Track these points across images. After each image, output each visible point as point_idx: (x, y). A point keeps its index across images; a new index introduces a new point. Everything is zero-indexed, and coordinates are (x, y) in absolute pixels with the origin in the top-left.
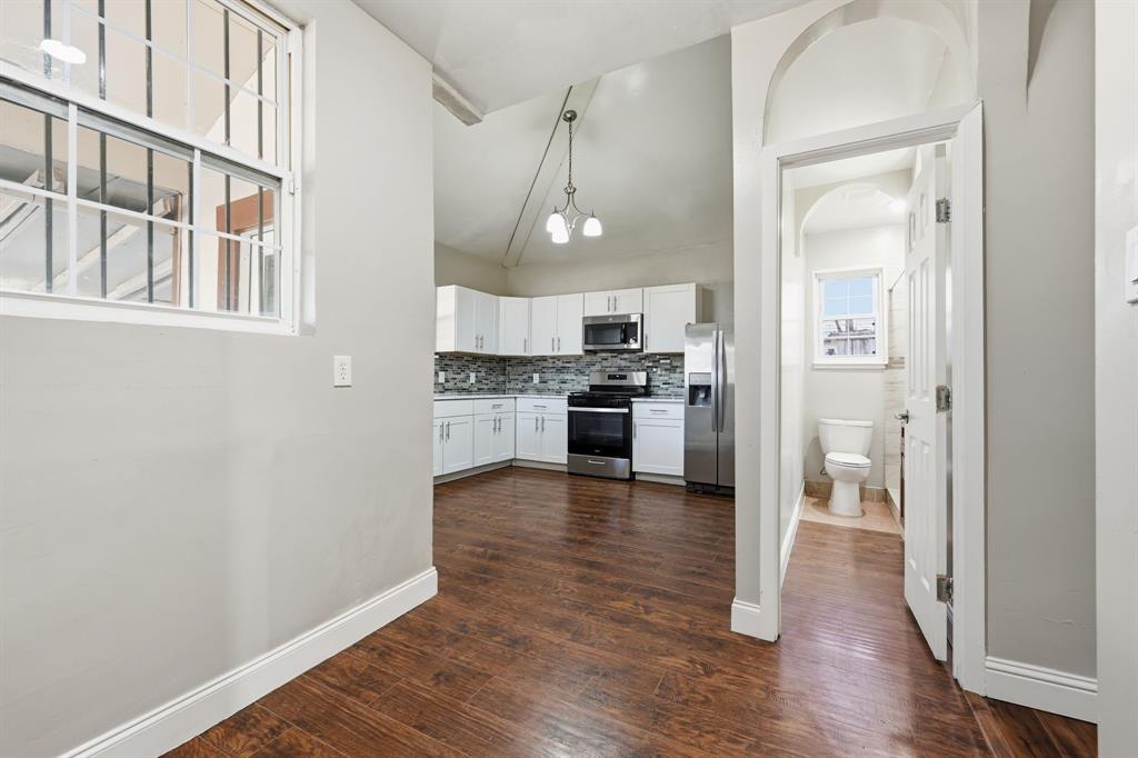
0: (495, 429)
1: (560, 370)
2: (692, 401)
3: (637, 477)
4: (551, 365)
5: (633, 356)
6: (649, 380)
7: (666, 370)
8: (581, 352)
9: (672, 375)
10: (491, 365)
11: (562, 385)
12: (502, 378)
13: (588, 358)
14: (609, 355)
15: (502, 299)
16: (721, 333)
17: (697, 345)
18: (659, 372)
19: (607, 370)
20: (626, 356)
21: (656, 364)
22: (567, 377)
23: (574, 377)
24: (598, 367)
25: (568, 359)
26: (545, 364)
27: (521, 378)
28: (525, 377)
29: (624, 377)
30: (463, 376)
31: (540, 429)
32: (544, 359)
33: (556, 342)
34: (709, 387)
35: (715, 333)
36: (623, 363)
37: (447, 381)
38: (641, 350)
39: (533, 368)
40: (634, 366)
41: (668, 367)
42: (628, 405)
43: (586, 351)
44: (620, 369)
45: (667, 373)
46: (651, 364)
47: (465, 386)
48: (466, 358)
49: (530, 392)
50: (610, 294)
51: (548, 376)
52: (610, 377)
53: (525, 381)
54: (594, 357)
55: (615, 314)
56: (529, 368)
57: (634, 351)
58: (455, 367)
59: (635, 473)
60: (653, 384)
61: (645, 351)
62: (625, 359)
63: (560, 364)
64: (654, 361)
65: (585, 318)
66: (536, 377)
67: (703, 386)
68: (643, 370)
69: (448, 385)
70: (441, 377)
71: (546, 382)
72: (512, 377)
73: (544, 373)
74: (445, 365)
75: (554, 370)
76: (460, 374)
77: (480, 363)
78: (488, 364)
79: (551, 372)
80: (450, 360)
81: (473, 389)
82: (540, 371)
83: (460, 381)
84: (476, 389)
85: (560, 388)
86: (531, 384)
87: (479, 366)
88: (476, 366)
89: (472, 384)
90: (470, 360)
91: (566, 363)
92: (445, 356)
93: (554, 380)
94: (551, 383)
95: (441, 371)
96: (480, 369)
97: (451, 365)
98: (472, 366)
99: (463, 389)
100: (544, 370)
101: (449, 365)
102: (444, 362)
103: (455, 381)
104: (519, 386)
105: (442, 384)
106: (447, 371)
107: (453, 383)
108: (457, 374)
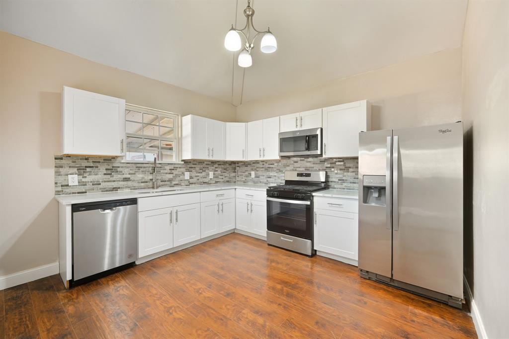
0: (218, 211)
1: (267, 169)
2: (365, 200)
3: (318, 253)
4: (262, 166)
5: (315, 159)
6: (327, 176)
7: (341, 170)
8: (278, 158)
9: (345, 174)
10: (225, 167)
11: (269, 179)
12: (233, 174)
13: (285, 161)
14: (299, 159)
15: (228, 124)
16: (396, 138)
17: (371, 150)
18: (336, 171)
19: (298, 169)
20: (310, 159)
21: (333, 165)
22: (272, 174)
23: (276, 174)
24: (291, 167)
25: (271, 162)
26: (258, 165)
27: (244, 174)
28: (247, 173)
29: (308, 175)
30: (204, 174)
31: (250, 211)
32: (257, 162)
33: (262, 151)
34: (384, 188)
35: (389, 138)
36: (309, 165)
37: (191, 178)
38: (321, 155)
39: (251, 168)
40: (317, 167)
41: (343, 167)
42: (310, 198)
43: (282, 157)
44: (307, 169)
45: (342, 172)
46: (329, 166)
47: (206, 180)
48: (206, 163)
49: (249, 183)
50: (297, 115)
51: (260, 173)
52: (300, 175)
53: (247, 176)
54: (289, 161)
55: (301, 129)
56: (249, 168)
57: (316, 156)
58: (197, 169)
59: (316, 251)
60: (330, 180)
61: (324, 156)
62: (310, 162)
63: (267, 165)
64: (331, 163)
65: (280, 134)
66: (253, 173)
67: (376, 187)
68: (323, 170)
69: (191, 181)
70: (187, 175)
71: (259, 177)
72: (239, 173)
73: (258, 171)
74: (190, 167)
75: (263, 169)
76: (202, 173)
77: (217, 166)
78: (223, 166)
79: (262, 171)
80: (193, 164)
81: (212, 182)
82: (255, 170)
83: (202, 178)
84: (214, 182)
85: (267, 181)
86: (250, 178)
87: (216, 168)
88: (214, 168)
89: (211, 179)
90: (209, 164)
91: (271, 164)
92: (190, 162)
93: (264, 176)
94: (262, 177)
95: (186, 171)
96: (217, 169)
97: (195, 168)
98: (211, 168)
99: (204, 183)
100: (257, 170)
101: (193, 168)
102: (189, 166)
103: (198, 178)
104: (244, 179)
105: (188, 180)
106: (192, 171)
107: (196, 179)
108: (199, 173)
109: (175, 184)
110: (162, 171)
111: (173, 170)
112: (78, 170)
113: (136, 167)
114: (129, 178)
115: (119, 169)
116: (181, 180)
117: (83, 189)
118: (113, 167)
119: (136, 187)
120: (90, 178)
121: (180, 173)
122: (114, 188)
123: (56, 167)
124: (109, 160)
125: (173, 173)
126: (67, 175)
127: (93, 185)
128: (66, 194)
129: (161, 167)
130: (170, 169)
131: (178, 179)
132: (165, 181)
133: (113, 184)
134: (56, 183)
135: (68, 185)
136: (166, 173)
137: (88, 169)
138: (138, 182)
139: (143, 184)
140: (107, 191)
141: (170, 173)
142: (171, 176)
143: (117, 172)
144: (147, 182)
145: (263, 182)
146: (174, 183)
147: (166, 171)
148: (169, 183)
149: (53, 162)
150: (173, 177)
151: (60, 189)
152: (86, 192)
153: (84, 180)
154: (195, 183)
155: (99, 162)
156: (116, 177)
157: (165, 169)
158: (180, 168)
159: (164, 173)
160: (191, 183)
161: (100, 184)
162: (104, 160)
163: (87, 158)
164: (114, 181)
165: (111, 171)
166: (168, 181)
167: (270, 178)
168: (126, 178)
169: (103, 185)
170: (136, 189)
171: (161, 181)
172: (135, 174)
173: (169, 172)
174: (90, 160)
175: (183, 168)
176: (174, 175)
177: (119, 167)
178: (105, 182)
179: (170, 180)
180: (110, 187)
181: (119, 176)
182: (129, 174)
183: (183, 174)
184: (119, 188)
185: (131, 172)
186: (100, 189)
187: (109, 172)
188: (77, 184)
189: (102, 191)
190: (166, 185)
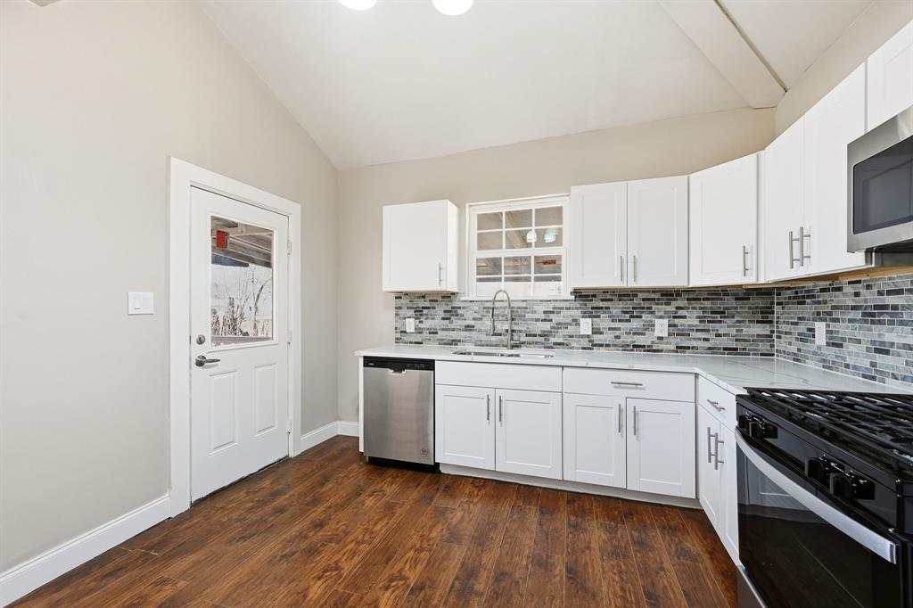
1: (872, 314)
4: (850, 301)
10: (718, 305)
11: (879, 358)
12: (763, 330)
22: (892, 336)
26: (837, 299)
27: (795, 330)
28: (802, 328)
30: (635, 324)
37: (596, 331)
39: (815, 309)
47: (643, 340)
48: (642, 295)
49: (811, 365)
51: (843, 329)
53: (802, 339)
56: (808, 309)
66: (820, 328)
69: (597, 338)
70: (586, 326)
71: (840, 346)
72: (784, 328)
73: (837, 320)
74: (593, 308)
75: (858, 315)
76: (629, 321)
77: (681, 303)
78: (708, 304)
79: (850, 321)
80: (602, 300)
81: (661, 347)
82: (828, 317)
83: (627, 333)
84: (673, 347)
85: (873, 365)
86: (813, 348)
87: (678, 308)
88: (668, 308)
89: (660, 338)
90: (653, 299)
91: (890, 293)
92: (594, 296)
93: (859, 341)
94: (852, 347)
95: (583, 317)
96: (681, 313)
97: (608, 308)
98: (661, 309)
99: (634, 346)
100: (837, 314)
101: (601, 308)
102: (590, 305)
103: (618, 333)
104: (793, 349)
105: (588, 336)
106: (599, 317)
107: (613, 336)
108: (620, 321)
109: (555, 344)
110: (528, 316)
111: (553, 312)
112: (415, 311)
113: (484, 308)
114: (473, 327)
115: (460, 312)
116: (570, 336)
117: (418, 338)
118: (453, 308)
119: (483, 343)
120: (427, 324)
121: (569, 320)
122: (453, 341)
123: (396, 308)
124: (448, 296)
125: (551, 320)
126: (405, 318)
127: (430, 333)
128: (405, 343)
129: (526, 308)
130: (545, 312)
131: (563, 332)
132: (535, 335)
133: (452, 333)
134: (396, 328)
135: (405, 332)
136: (537, 320)
137: (425, 311)
138: (487, 335)
139: (494, 338)
140: (445, 344)
141: (545, 320)
142: (547, 326)
143: (457, 315)
144: (500, 335)
145: (855, 367)
146: (553, 340)
147: (536, 316)
148: (542, 339)
149: (393, 303)
150: (552, 328)
151: (399, 335)
152: (422, 343)
153: (421, 326)
154: (608, 345)
155: (436, 301)
156: (457, 323)
157: (535, 312)
158: (568, 309)
159: (532, 320)
160: (596, 345)
161: (436, 333)
162: (442, 297)
163: (423, 296)
164: (453, 330)
165: (452, 313)
166: (540, 336)
167: (887, 352)
168: (468, 326)
169: (441, 334)
170: (483, 346)
171: (527, 335)
172: (481, 319)
173: (543, 317)
174: (427, 299)
175: (577, 308)
176: (553, 324)
177: (459, 308)
178: (443, 330)
179: (545, 335)
180: (449, 338)
181: (460, 322)
182: (474, 319)
183: (576, 322)
184: (459, 341)
185: (476, 316)
186: (438, 340)
187: (448, 315)
188: (414, 331)
189: (440, 344)
190: (537, 343)
